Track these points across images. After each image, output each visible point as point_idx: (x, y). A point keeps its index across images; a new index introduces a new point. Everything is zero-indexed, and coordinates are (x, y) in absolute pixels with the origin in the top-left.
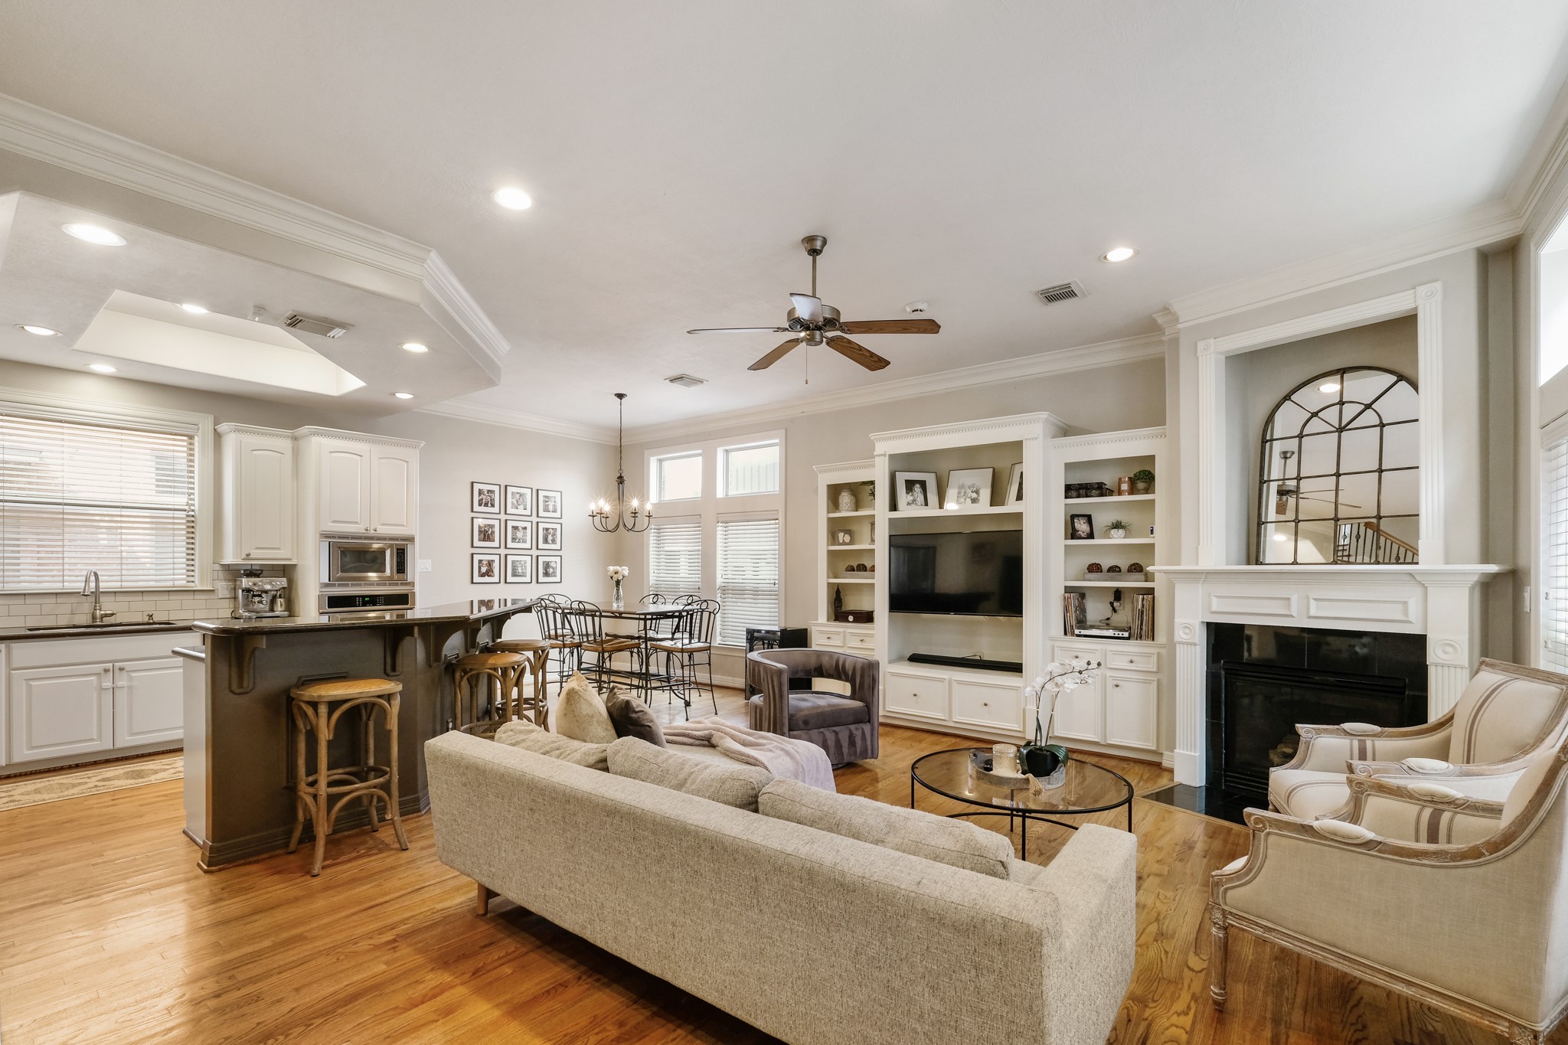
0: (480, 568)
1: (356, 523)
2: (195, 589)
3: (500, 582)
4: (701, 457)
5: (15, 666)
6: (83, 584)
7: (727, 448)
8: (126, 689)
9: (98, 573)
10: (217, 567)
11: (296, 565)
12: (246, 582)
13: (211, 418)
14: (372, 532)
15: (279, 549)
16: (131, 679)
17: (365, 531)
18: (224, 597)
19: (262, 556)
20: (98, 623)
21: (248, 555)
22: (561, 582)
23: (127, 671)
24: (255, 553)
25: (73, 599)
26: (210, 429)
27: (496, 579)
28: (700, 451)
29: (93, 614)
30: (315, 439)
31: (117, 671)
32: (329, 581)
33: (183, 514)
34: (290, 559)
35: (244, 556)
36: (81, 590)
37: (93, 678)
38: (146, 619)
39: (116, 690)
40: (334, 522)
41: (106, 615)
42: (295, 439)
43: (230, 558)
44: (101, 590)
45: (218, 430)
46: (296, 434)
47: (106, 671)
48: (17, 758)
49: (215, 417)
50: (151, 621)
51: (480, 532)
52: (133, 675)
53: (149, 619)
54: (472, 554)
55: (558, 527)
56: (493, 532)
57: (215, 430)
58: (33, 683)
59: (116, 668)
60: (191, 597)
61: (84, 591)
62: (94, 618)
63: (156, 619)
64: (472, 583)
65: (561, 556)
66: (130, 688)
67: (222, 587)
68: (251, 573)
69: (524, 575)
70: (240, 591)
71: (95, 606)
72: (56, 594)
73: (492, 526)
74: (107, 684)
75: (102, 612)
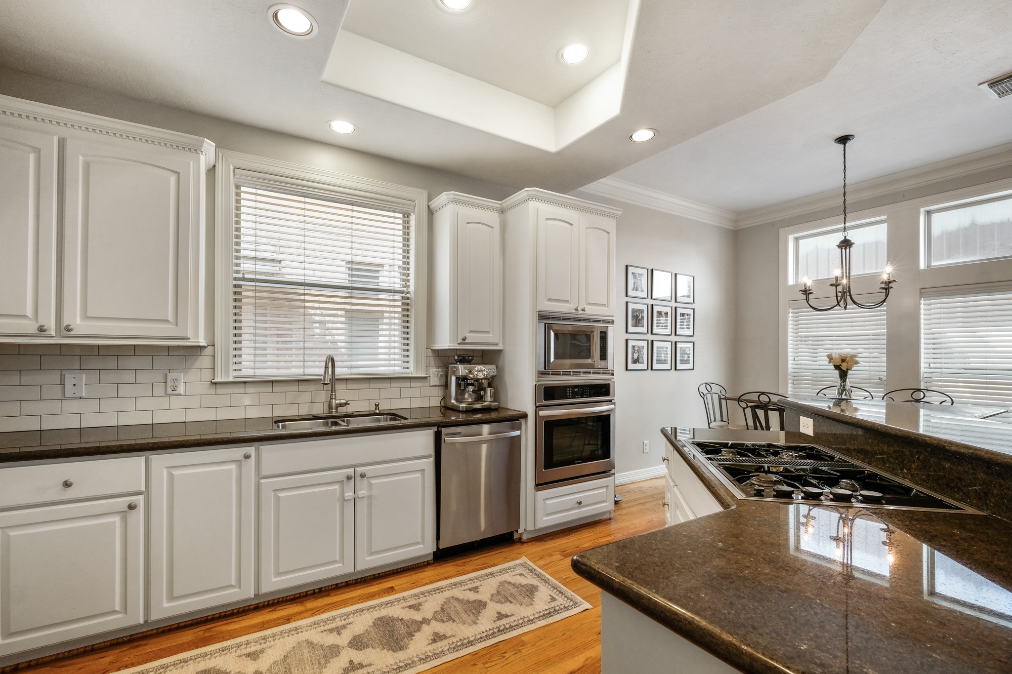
0: (633, 355)
1: (567, 301)
2: (410, 375)
3: (648, 369)
4: (886, 225)
5: (264, 472)
6: (323, 370)
7: (928, 208)
8: (366, 500)
9: (335, 359)
10: (430, 353)
11: (500, 351)
12: (462, 370)
13: (425, 194)
14: (581, 312)
15: (488, 332)
16: (370, 486)
17: (574, 311)
18: (434, 384)
19: (478, 341)
20: (334, 414)
21: (464, 339)
22: (693, 369)
23: (367, 478)
24: (471, 337)
25: (312, 387)
26: (424, 205)
27: (644, 366)
28: (885, 217)
29: (330, 402)
30: (533, 205)
31: (358, 478)
32: (545, 369)
33: (397, 297)
34: (497, 344)
35: (460, 340)
36: (322, 377)
37: (336, 487)
38: (373, 408)
39: (358, 501)
40: (550, 300)
41: (341, 405)
42: (502, 211)
43: (445, 341)
44: (336, 377)
45: (431, 207)
46: (504, 205)
47: (349, 478)
48: (265, 589)
49: (429, 194)
50: (377, 411)
51: (633, 316)
52: (373, 481)
53: (376, 409)
54: (627, 340)
55: (691, 312)
56: (643, 317)
57: (429, 207)
58: (281, 494)
59: (358, 474)
60: (408, 384)
61: (324, 380)
62: (330, 407)
63: (381, 407)
64: (627, 369)
65: (694, 343)
66: (370, 497)
67: (434, 374)
68: (465, 358)
69: (665, 362)
70: (453, 379)
71: (332, 395)
72: (299, 381)
73: (642, 311)
74: (349, 494)
75: (338, 402)
